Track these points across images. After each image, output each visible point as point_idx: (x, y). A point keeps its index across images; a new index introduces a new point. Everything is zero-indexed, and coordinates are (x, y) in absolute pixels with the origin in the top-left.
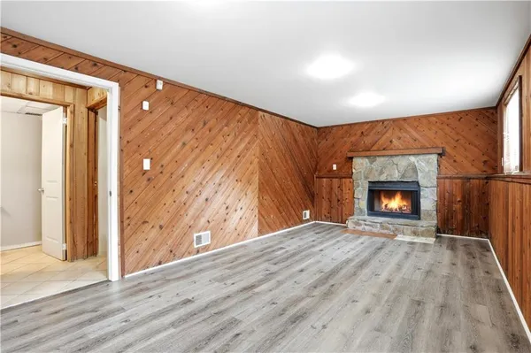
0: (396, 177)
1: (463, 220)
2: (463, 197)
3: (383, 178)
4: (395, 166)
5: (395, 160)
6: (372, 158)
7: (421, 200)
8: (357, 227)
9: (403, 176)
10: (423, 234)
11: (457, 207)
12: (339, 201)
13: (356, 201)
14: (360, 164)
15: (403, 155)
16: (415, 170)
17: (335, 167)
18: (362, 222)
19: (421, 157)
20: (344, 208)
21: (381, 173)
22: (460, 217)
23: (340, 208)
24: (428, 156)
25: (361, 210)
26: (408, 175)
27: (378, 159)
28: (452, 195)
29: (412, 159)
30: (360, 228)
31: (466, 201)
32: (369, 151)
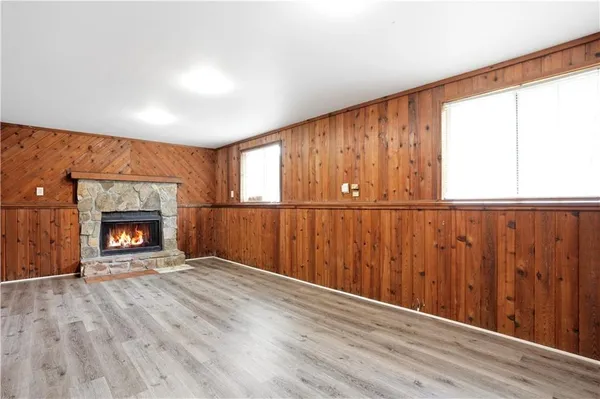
0: (138, 206)
1: (197, 245)
2: (197, 224)
3: (122, 208)
4: (136, 194)
5: (138, 187)
6: (107, 183)
7: (164, 230)
8: (99, 272)
9: (146, 205)
10: (175, 263)
11: (193, 232)
12: (52, 242)
13: (84, 239)
14: (88, 190)
15: (145, 182)
16: (158, 198)
17: (40, 191)
18: (107, 264)
19: (163, 186)
20: (63, 251)
21: (120, 202)
22: (194, 241)
23: (55, 253)
24: (170, 186)
25: (92, 251)
26: (151, 204)
27: (115, 184)
28: (189, 222)
29: (155, 187)
30: (104, 272)
31: (199, 226)
32: (99, 172)
